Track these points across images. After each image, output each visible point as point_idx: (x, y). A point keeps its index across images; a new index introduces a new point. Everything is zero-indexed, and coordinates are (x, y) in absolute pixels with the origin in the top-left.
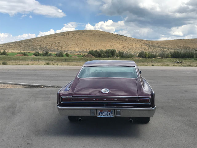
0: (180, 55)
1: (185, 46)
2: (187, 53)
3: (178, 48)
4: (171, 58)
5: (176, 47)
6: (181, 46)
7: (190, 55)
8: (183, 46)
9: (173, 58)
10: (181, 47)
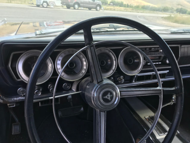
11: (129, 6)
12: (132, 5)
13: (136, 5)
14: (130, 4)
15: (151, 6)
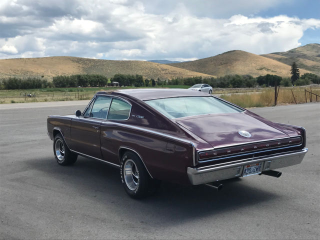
0: (20, 84)
1: (24, 69)
2: (31, 81)
3: (14, 74)
4: (5, 89)
5: (10, 71)
6: (18, 69)
7: (35, 84)
8: (22, 70)
9: (9, 89)
10: (18, 71)
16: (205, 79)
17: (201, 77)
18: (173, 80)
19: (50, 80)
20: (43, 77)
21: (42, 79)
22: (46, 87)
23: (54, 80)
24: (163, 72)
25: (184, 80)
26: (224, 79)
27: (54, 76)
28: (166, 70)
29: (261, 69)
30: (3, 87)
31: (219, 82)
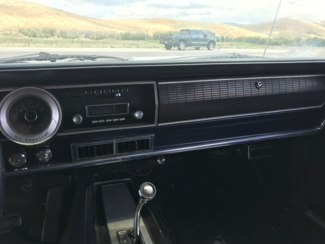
7: (141, 37)
11: (225, 40)
12: (231, 38)
13: (236, 37)
14: (227, 36)
15: (261, 38)
16: (263, 39)
17: (260, 37)
18: (238, 38)
19: (151, 35)
20: (147, 32)
21: (146, 34)
22: (148, 39)
23: (154, 35)
24: (231, 31)
25: (247, 38)
26: (278, 39)
27: (154, 31)
28: (233, 30)
29: (309, 33)
30: (120, 38)
31: (274, 41)
